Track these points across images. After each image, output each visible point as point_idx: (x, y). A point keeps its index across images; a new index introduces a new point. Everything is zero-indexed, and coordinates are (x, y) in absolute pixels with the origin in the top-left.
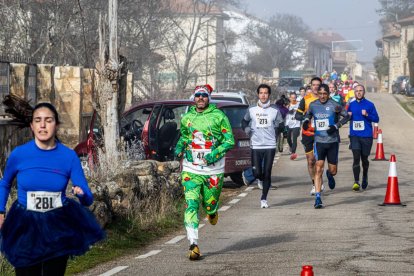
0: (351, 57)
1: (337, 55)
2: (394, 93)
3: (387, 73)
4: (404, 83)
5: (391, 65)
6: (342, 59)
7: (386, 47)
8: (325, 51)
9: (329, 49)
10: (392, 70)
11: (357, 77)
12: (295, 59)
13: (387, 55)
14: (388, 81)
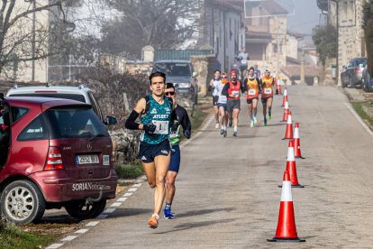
0: (278, 25)
1: (255, 23)
2: (345, 85)
3: (334, 54)
4: (362, 69)
5: (341, 40)
6: (263, 29)
7: (333, 9)
8: (233, 16)
9: (239, 13)
10: (342, 49)
11: (289, 60)
12: (182, 30)
13: (334, 22)
14: (336, 67)
